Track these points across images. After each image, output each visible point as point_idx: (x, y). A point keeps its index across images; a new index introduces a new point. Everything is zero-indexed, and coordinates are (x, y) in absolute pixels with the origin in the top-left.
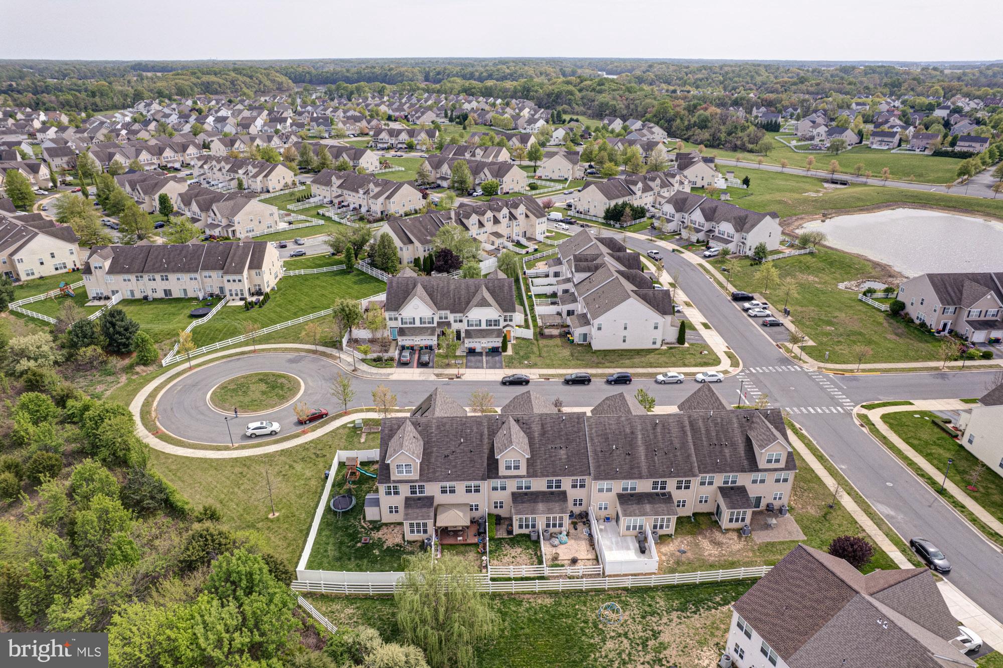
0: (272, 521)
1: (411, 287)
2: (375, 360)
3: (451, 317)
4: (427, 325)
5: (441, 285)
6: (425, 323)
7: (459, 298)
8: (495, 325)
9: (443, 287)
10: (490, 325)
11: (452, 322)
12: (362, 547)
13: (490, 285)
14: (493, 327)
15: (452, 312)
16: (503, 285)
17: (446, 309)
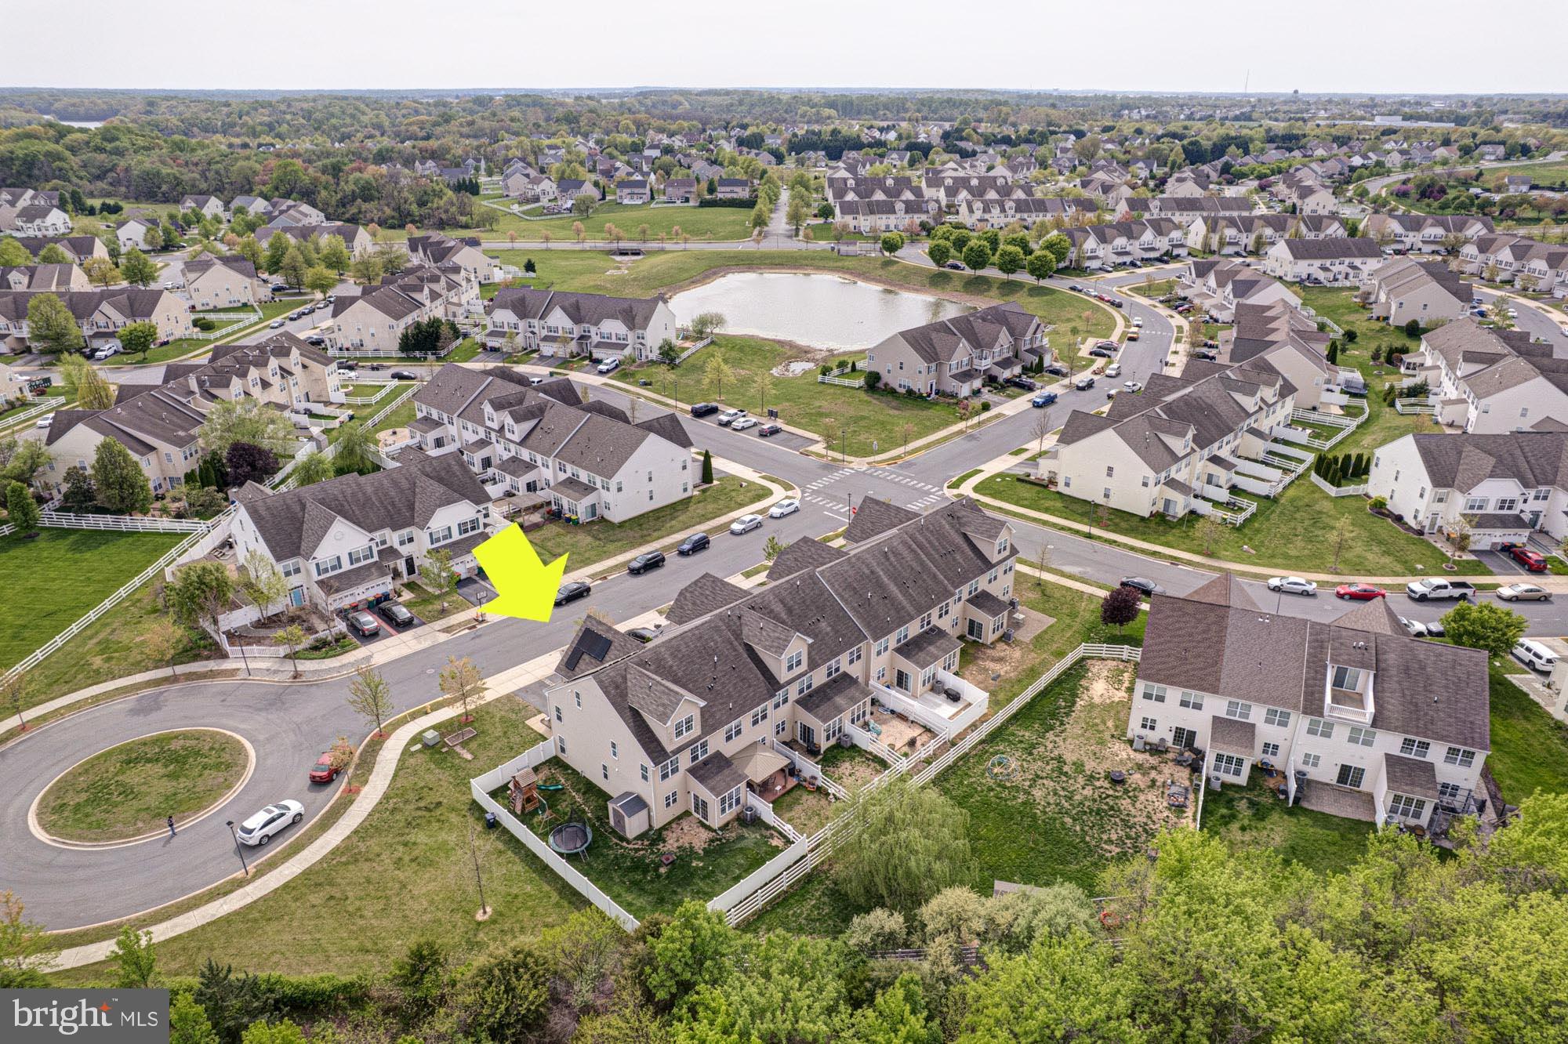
0: (493, 921)
1: (297, 508)
2: (315, 648)
3: (393, 538)
4: (363, 563)
5: (349, 491)
6: (358, 560)
7: (393, 504)
8: (473, 528)
9: (353, 494)
10: (466, 531)
11: (396, 546)
12: (670, 872)
13: (428, 469)
14: (471, 533)
15: (394, 529)
16: (449, 465)
17: (382, 527)
